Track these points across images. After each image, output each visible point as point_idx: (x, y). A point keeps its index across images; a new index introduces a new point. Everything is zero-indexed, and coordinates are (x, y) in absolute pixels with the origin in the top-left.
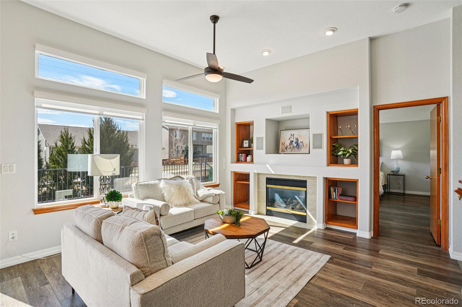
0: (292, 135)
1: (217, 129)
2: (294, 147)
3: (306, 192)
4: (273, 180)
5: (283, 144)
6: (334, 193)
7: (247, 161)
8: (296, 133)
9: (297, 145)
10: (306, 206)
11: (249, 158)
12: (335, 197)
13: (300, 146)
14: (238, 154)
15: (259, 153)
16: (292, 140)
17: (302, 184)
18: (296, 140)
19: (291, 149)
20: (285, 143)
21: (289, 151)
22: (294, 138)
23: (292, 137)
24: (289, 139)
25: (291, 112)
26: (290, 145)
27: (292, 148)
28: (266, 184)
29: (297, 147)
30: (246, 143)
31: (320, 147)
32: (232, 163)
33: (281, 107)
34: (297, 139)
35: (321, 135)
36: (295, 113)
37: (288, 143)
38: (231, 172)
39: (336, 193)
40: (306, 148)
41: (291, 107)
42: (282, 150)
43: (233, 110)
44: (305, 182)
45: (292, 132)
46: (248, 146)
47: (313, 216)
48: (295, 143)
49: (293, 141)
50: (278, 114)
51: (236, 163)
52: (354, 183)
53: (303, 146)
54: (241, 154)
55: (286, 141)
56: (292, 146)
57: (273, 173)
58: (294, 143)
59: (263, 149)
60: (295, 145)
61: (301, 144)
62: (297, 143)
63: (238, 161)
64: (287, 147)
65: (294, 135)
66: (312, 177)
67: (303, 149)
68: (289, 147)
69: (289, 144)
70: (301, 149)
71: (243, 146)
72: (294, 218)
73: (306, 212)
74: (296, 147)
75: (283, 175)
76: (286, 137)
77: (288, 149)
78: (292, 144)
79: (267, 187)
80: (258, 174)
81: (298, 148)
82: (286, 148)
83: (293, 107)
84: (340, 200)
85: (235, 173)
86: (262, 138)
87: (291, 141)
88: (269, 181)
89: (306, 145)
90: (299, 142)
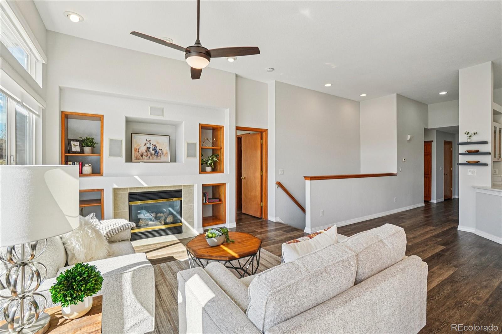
0: (148, 140)
2: (152, 155)
3: (181, 201)
4: (139, 194)
5: (137, 150)
6: (204, 198)
7: (83, 173)
8: (154, 140)
10: (181, 216)
11: (88, 169)
12: (205, 201)
13: (159, 154)
14: (65, 162)
15: (113, 161)
16: (149, 146)
17: (177, 194)
18: (154, 147)
19: (148, 157)
20: (139, 149)
21: (146, 158)
22: (151, 145)
23: (149, 143)
24: (145, 145)
25: (162, 115)
26: (146, 152)
27: (149, 155)
28: (129, 202)
29: (156, 154)
30: (75, 145)
31: (194, 156)
33: (149, 108)
34: (155, 146)
35: (195, 144)
37: (143, 149)
39: (205, 198)
40: (166, 156)
41: (163, 110)
42: (136, 158)
43: (62, 90)
44: (180, 191)
45: (149, 137)
46: (79, 150)
47: (189, 223)
48: (153, 150)
49: (150, 148)
53: (163, 154)
55: (141, 147)
56: (149, 153)
57: (145, 185)
58: (151, 150)
59: (121, 156)
60: (153, 152)
61: (160, 152)
62: (155, 150)
64: (142, 153)
65: (150, 140)
66: (187, 186)
67: (162, 157)
68: (145, 154)
69: (144, 151)
70: (160, 157)
71: (71, 149)
72: (168, 232)
73: (181, 222)
74: (155, 154)
75: (154, 187)
76: (140, 142)
77: (144, 156)
78: (149, 151)
79: (129, 205)
80: (115, 190)
81: (157, 156)
82: (142, 156)
84: (209, 203)
86: (120, 141)
87: (147, 147)
88: (133, 196)
89: (166, 153)
90: (158, 149)
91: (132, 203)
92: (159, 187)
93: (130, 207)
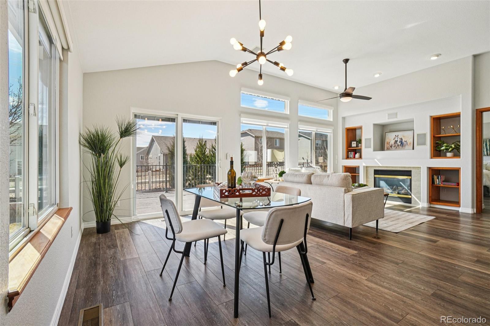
0: (397, 135)
1: (331, 133)
2: (398, 145)
3: (411, 179)
5: (388, 143)
6: (438, 180)
7: (356, 157)
8: (400, 135)
9: (401, 144)
10: (411, 191)
11: (357, 155)
12: (438, 183)
13: (404, 145)
14: (348, 152)
15: (367, 151)
17: (408, 173)
18: (400, 140)
19: (395, 147)
20: (389, 143)
22: (399, 139)
23: (397, 138)
24: (394, 139)
25: (396, 117)
26: (394, 143)
27: (396, 146)
28: (374, 175)
29: (402, 145)
30: (354, 144)
31: (424, 144)
32: (343, 159)
33: (387, 115)
34: (402, 139)
35: (425, 135)
36: (401, 118)
37: (392, 142)
38: (342, 166)
40: (409, 145)
41: (396, 114)
42: (387, 148)
43: (344, 118)
44: (410, 171)
45: (397, 134)
46: (355, 146)
47: (418, 198)
48: (399, 142)
49: (397, 141)
50: (384, 120)
51: (346, 159)
52: (456, 172)
53: (407, 144)
54: (350, 153)
55: (391, 141)
57: (381, 165)
58: (398, 142)
59: (371, 148)
60: (399, 144)
61: (405, 143)
62: (401, 142)
63: (348, 157)
64: (392, 145)
65: (398, 135)
66: (416, 167)
67: (407, 146)
69: (393, 143)
70: (405, 147)
71: (352, 146)
72: (400, 200)
73: (411, 195)
74: (400, 145)
75: (390, 167)
76: (391, 138)
77: (392, 147)
78: (396, 143)
79: (374, 177)
80: (367, 167)
82: (391, 147)
83: (398, 114)
84: (443, 185)
85: (345, 167)
86: (370, 139)
87: (395, 141)
88: (377, 172)
89: (410, 143)
90: (403, 141)
91: (376, 176)
92: (393, 167)
93: (375, 178)
